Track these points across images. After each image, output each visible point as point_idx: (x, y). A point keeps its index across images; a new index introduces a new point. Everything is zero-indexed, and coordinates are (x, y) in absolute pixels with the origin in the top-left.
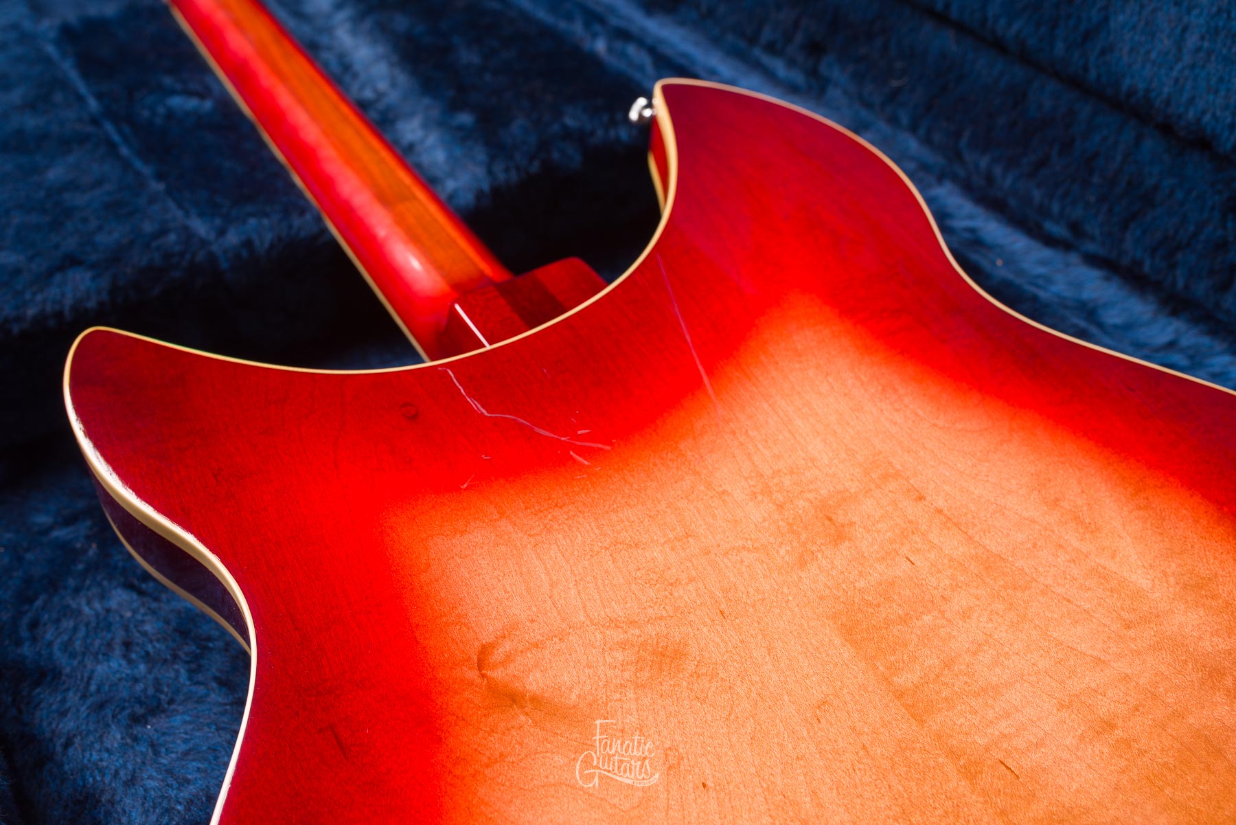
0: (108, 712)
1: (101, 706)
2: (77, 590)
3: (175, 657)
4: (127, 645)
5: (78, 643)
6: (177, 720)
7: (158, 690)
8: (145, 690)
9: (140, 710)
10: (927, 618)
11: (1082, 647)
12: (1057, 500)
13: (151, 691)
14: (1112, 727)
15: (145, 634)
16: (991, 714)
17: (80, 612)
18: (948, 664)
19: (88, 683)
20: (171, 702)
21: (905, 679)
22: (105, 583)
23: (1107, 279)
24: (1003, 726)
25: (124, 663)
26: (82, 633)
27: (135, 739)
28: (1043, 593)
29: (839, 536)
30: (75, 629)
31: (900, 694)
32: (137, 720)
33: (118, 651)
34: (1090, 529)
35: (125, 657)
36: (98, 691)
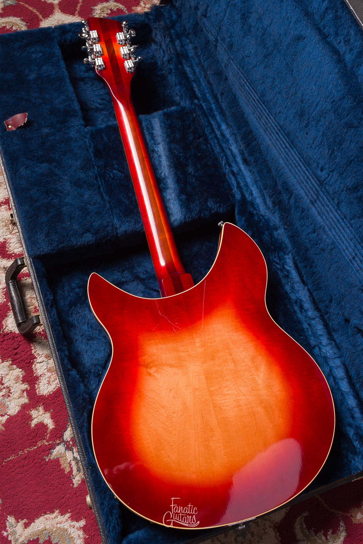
0: (84, 337)
1: (82, 335)
2: (80, 308)
3: (96, 329)
4: (88, 324)
5: (79, 320)
6: (95, 342)
7: (93, 335)
8: (90, 334)
9: (89, 339)
10: (220, 379)
11: (243, 392)
12: (255, 362)
13: (91, 335)
14: (240, 406)
15: (91, 322)
16: (222, 399)
17: (80, 313)
18: (220, 388)
19: (80, 330)
20: (95, 338)
21: (212, 389)
22: (85, 308)
23: (309, 297)
24: (223, 401)
25: (87, 327)
26: (80, 318)
27: (87, 344)
28: (242, 380)
29: (213, 359)
30: (79, 317)
31: (210, 391)
32: (88, 340)
33: (86, 325)
34: (257, 369)
35: (88, 326)
36: (82, 332)
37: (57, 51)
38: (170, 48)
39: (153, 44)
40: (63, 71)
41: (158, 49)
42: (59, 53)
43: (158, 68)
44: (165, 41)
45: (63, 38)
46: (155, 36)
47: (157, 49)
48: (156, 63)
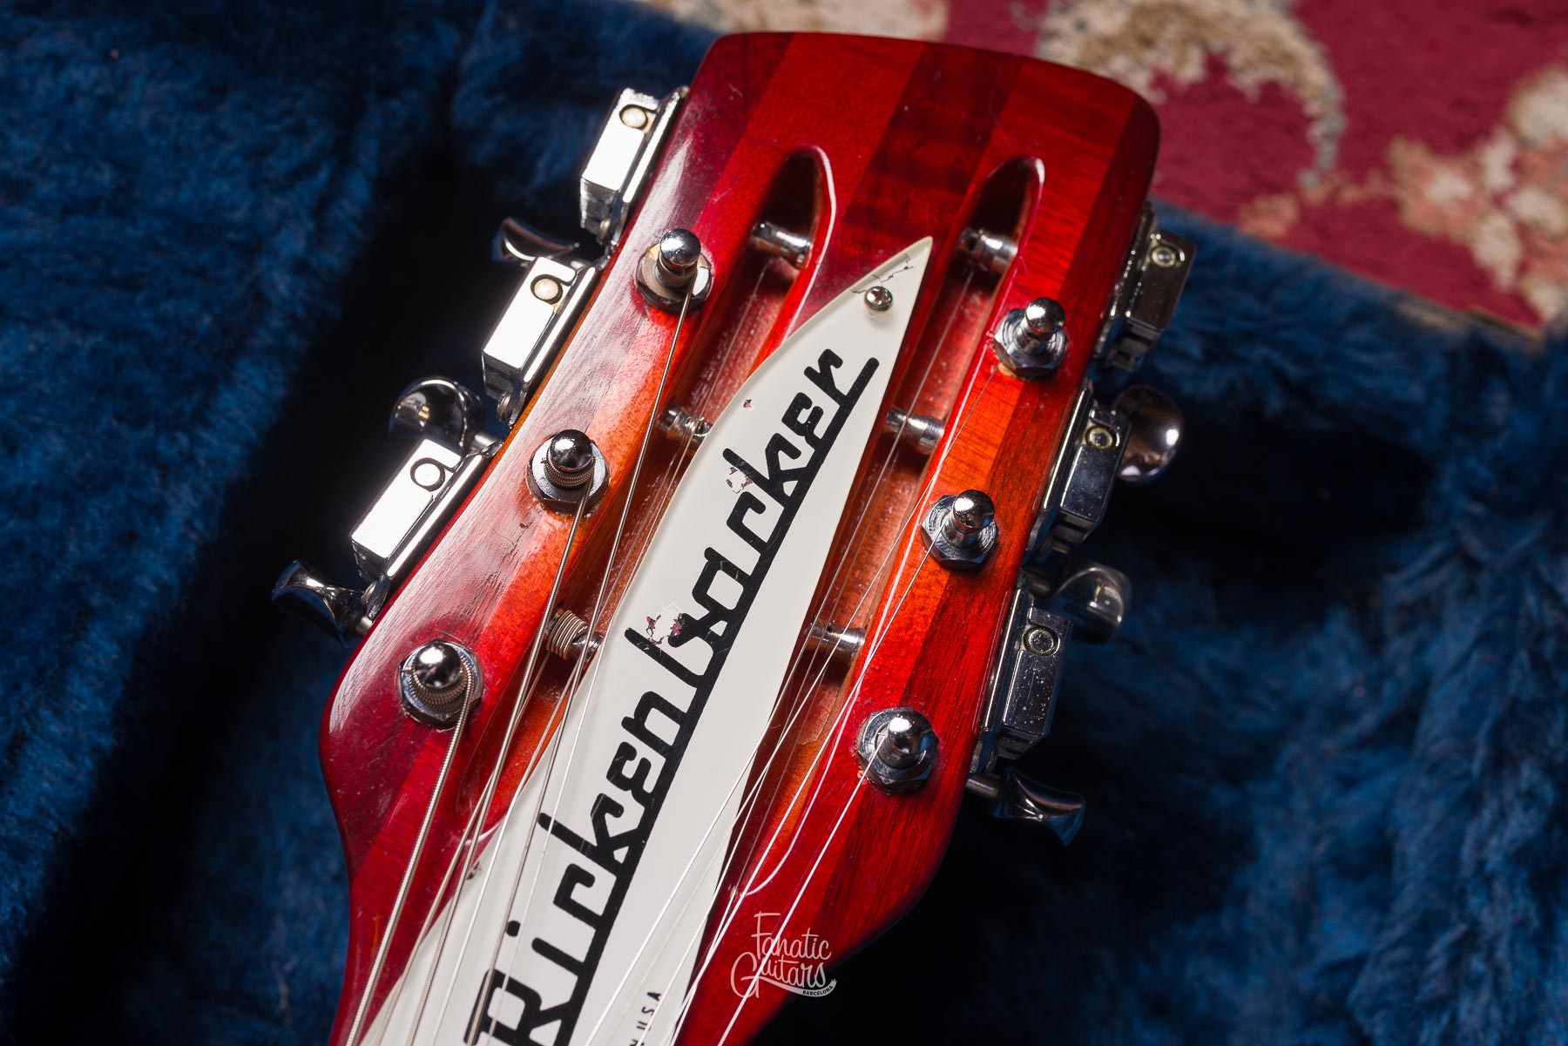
37: (293, 242)
38: (1470, 940)
39: (1339, 625)
40: (157, 510)
41: (1351, 732)
42: (300, 267)
43: (1226, 922)
44: (1471, 802)
45: (501, 124)
46: (1408, 609)
47: (1340, 713)
48: (1241, 847)
